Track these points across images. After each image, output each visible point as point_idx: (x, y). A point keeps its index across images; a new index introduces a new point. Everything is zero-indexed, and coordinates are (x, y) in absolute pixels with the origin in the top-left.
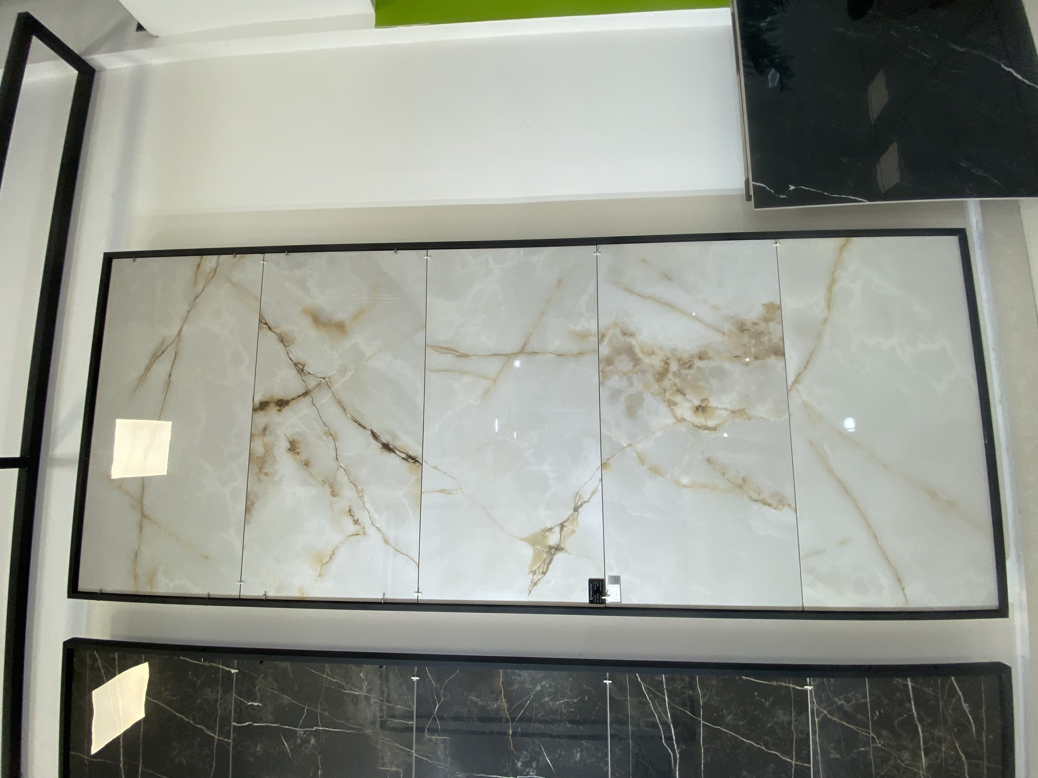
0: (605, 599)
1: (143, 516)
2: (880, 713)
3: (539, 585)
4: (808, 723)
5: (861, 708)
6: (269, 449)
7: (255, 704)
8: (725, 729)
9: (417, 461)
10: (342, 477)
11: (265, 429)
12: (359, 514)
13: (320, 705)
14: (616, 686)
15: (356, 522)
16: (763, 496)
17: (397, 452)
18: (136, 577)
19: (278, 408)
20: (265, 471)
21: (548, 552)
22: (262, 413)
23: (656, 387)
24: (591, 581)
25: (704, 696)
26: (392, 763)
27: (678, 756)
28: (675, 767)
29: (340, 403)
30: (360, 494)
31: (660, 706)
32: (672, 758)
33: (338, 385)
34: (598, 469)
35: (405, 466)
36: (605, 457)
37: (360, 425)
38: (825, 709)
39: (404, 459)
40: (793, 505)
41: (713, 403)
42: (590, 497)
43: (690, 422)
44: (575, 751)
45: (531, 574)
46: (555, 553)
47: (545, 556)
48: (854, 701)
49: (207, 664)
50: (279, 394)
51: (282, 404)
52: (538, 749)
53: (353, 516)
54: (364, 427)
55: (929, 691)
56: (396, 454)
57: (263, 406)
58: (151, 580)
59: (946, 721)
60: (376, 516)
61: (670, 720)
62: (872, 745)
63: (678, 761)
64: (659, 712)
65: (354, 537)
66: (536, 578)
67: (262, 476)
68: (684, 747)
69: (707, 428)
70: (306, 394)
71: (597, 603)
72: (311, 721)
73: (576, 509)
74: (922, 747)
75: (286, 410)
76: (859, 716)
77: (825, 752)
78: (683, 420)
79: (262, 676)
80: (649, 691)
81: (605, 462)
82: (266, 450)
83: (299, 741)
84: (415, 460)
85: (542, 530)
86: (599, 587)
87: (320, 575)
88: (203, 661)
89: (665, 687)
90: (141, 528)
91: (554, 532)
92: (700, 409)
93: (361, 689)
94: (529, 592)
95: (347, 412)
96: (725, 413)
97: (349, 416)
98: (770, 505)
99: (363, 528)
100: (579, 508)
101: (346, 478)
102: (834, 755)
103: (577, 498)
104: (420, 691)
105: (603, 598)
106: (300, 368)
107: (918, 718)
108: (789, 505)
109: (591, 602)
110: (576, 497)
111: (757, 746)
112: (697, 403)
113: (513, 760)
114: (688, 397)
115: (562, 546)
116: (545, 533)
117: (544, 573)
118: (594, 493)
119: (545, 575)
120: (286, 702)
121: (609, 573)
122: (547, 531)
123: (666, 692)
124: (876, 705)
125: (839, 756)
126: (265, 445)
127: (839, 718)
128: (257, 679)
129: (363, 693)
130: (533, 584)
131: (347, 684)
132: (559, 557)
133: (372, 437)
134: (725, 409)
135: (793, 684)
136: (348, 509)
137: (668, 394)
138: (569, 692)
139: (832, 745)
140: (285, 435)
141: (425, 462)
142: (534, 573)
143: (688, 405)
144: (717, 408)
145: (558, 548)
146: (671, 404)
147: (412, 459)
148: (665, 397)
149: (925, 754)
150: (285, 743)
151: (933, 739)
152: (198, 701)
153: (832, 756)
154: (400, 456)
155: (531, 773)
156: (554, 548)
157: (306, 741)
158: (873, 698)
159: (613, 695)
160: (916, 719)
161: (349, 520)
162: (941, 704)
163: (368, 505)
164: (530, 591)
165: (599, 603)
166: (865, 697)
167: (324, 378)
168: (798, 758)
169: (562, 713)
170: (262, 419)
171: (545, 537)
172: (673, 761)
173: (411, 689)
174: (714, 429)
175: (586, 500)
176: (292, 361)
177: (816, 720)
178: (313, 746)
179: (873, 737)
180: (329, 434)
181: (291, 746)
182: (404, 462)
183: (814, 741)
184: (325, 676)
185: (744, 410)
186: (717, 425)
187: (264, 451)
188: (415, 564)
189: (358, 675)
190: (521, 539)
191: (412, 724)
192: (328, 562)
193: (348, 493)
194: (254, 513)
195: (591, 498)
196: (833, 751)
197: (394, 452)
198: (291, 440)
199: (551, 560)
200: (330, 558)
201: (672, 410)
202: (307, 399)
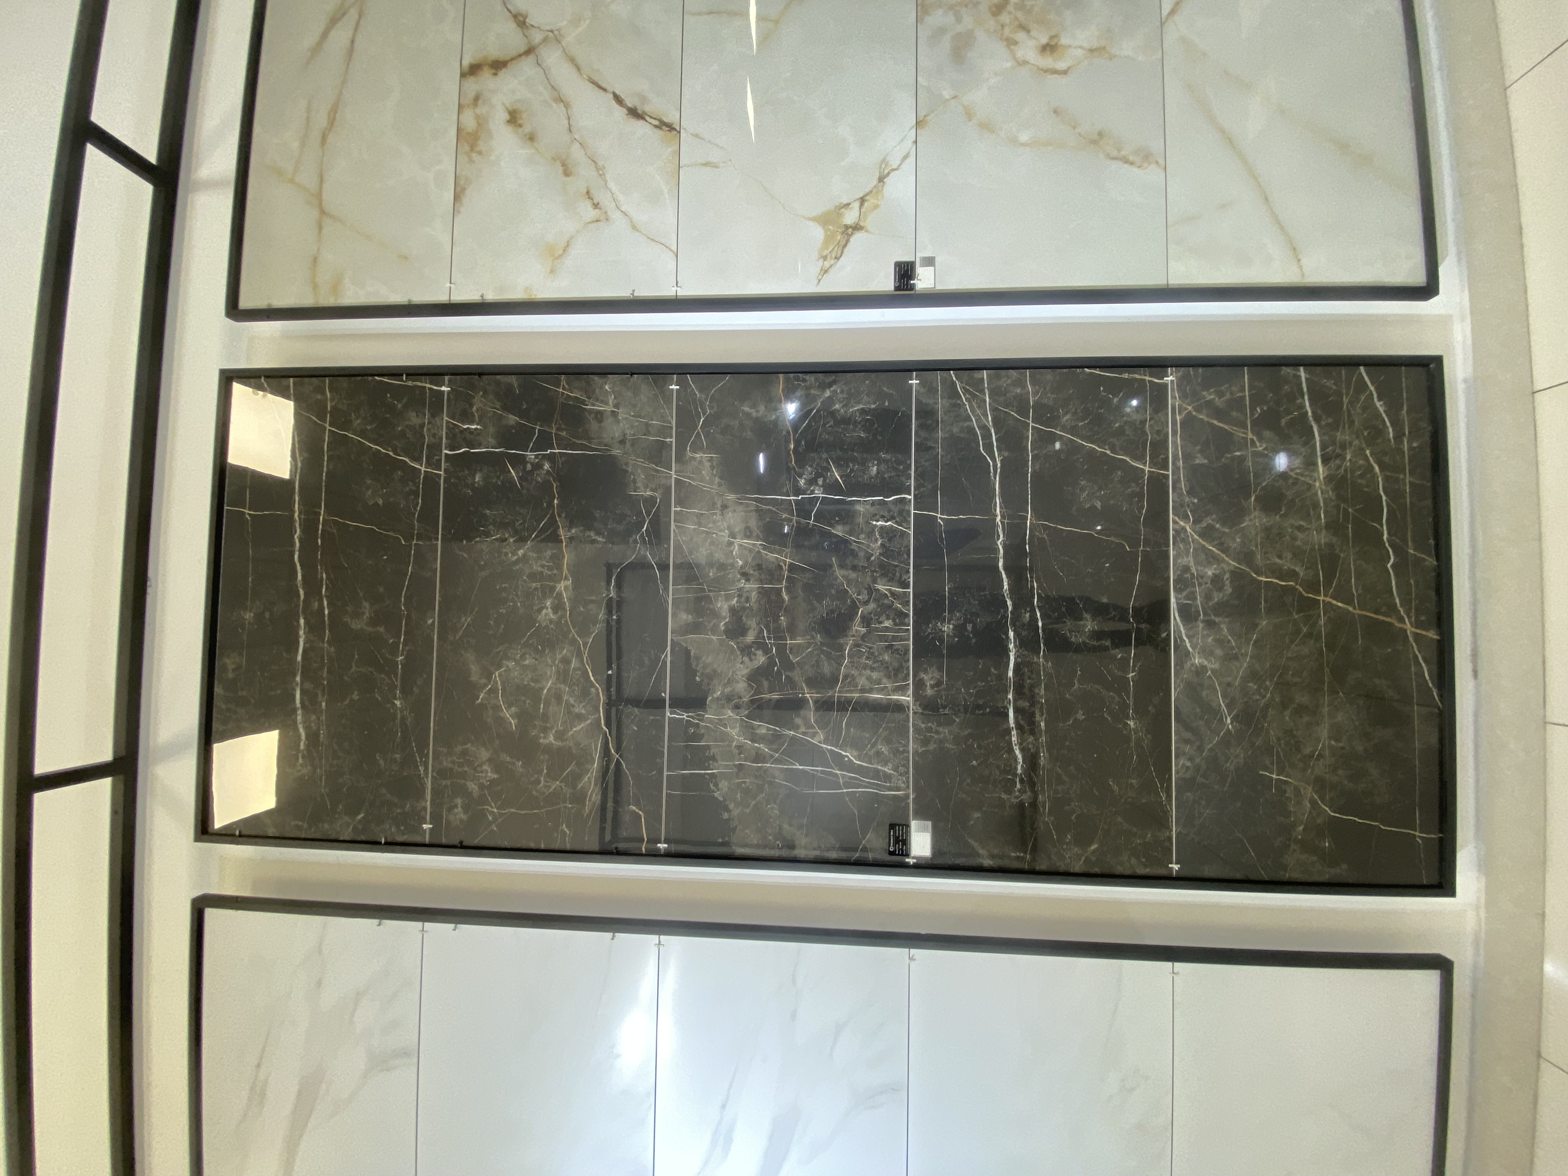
0: (914, 284)
1: (323, 212)
2: (1262, 409)
3: (832, 271)
4: (1167, 423)
5: (1238, 404)
6: (481, 122)
7: (473, 427)
8: (1060, 431)
9: (675, 129)
10: (576, 152)
11: (477, 99)
12: (601, 196)
13: (555, 424)
14: (924, 387)
15: (596, 206)
16: (1123, 153)
17: (648, 118)
18: (315, 287)
19: (494, 71)
20: (477, 149)
21: (843, 233)
22: (471, 79)
23: (992, 23)
24: (898, 265)
25: (1035, 393)
26: (646, 487)
27: (999, 465)
28: (995, 478)
29: (572, 60)
30: (601, 172)
31: (979, 407)
32: (992, 468)
33: (570, 38)
34: (911, 129)
35: (657, 135)
36: (922, 114)
37: (600, 87)
38: (1189, 404)
39: (656, 126)
40: (1162, 162)
41: (1064, 41)
42: (899, 163)
43: (1033, 65)
44: (870, 465)
45: (821, 261)
46: (852, 233)
47: (839, 238)
48: (1228, 396)
49: (410, 383)
50: (494, 52)
51: (498, 65)
52: (825, 464)
53: (592, 199)
54: (605, 90)
55: (1330, 383)
56: (646, 121)
57: (474, 70)
58: (336, 288)
59: (1352, 423)
60: (621, 197)
61: (991, 423)
62: (1250, 450)
63: (999, 470)
64: (978, 415)
65: (595, 224)
66: (827, 264)
67: (474, 155)
68: (1006, 454)
69: (1055, 72)
70: (530, 51)
71: (903, 290)
72: (544, 442)
73: (881, 180)
74: (1319, 454)
75: (502, 73)
76: (1234, 414)
77: (1187, 457)
78: (1025, 63)
79: (481, 393)
80: (966, 391)
81: (921, 119)
82: (479, 124)
83: (529, 467)
84: (670, 127)
85: (836, 206)
86: (908, 270)
87: (552, 271)
88: (404, 379)
89: (986, 385)
90: (320, 228)
91: (851, 208)
92: (1049, 48)
93: (607, 404)
94: (817, 281)
95: (582, 72)
96: (1079, 52)
97: (585, 76)
98: (1132, 164)
99: (606, 213)
100: (885, 178)
101: (583, 152)
102: (1200, 460)
103: (883, 166)
104: (681, 403)
105: (912, 282)
106: (521, 21)
107: (1313, 417)
108: (1157, 162)
109: (897, 289)
110: (881, 164)
111: (1100, 450)
112: (1044, 40)
113: (795, 479)
114: (1034, 33)
115: (862, 224)
116: (839, 210)
117: (837, 258)
118: (905, 157)
119: (838, 260)
120: (512, 423)
121: (921, 254)
122: (842, 208)
123: (987, 391)
124: (1256, 400)
125: (1206, 461)
126: (478, 117)
127: (1208, 416)
128: (474, 397)
129: (609, 408)
130: (823, 272)
131: (589, 398)
132: (857, 238)
133: (614, 102)
134: (1080, 47)
135: (1151, 376)
136: (585, 191)
137: (1007, 31)
138: (865, 397)
139: (1198, 448)
140: (503, 104)
141: (684, 129)
142: (825, 258)
143: (1032, 43)
144: (1070, 46)
145: (857, 228)
146: (1011, 43)
147: (665, 126)
148: (1002, 35)
149: (1323, 462)
150: (512, 471)
151: (1334, 443)
152: (399, 429)
153: (1197, 461)
154: (651, 123)
155: (816, 492)
156: (851, 227)
157: (538, 466)
158: (1254, 392)
159: (920, 398)
160: (1311, 419)
161: (588, 204)
162: (1345, 400)
163: (612, 185)
164: (819, 281)
165: (907, 290)
166: (1243, 390)
167: (552, 31)
168: (1153, 464)
169: (856, 421)
170: (472, 86)
171: (840, 215)
172: (992, 471)
173: (668, 401)
174: (1065, 72)
175: (895, 167)
176: (510, 12)
177: (1178, 418)
178: (548, 471)
179: (1252, 440)
180: (560, 99)
181: (519, 473)
182: (657, 131)
183: (1174, 443)
184: (561, 390)
185: (1104, 48)
186: (1069, 68)
187: (476, 125)
188: (671, 253)
189: (602, 388)
190: (810, 219)
191: (672, 442)
192: (560, 256)
193: (585, 173)
194: (465, 200)
195: (901, 164)
196: (1199, 455)
197: (643, 119)
198: (511, 109)
199: (847, 241)
200: (564, 250)
201: (1012, 51)
202: (531, 58)
